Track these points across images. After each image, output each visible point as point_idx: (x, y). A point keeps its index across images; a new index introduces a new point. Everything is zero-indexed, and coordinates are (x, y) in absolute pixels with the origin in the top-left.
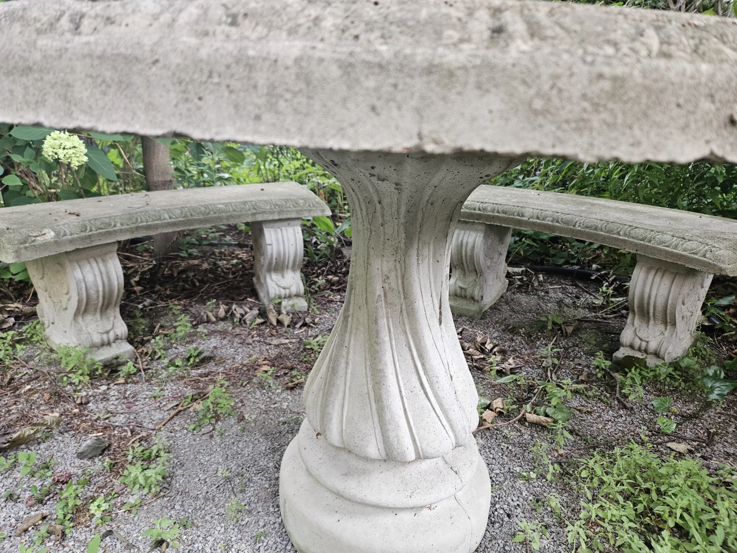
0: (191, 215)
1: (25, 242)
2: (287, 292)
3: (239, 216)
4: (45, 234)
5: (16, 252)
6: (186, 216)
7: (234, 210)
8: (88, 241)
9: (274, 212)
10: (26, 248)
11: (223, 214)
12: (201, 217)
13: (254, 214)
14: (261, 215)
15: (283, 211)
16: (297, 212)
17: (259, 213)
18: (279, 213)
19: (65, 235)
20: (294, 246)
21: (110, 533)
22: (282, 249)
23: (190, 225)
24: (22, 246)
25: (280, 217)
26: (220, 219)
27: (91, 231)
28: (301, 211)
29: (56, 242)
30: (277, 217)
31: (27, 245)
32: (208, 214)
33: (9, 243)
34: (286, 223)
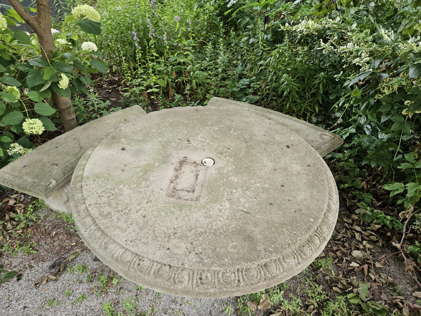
1: (47, 190)
4: (51, 182)
5: (46, 195)
10: (48, 192)
19: (59, 180)
21: (121, 288)
24: (47, 192)
27: (67, 173)
29: (57, 184)
31: (48, 190)
33: (41, 192)
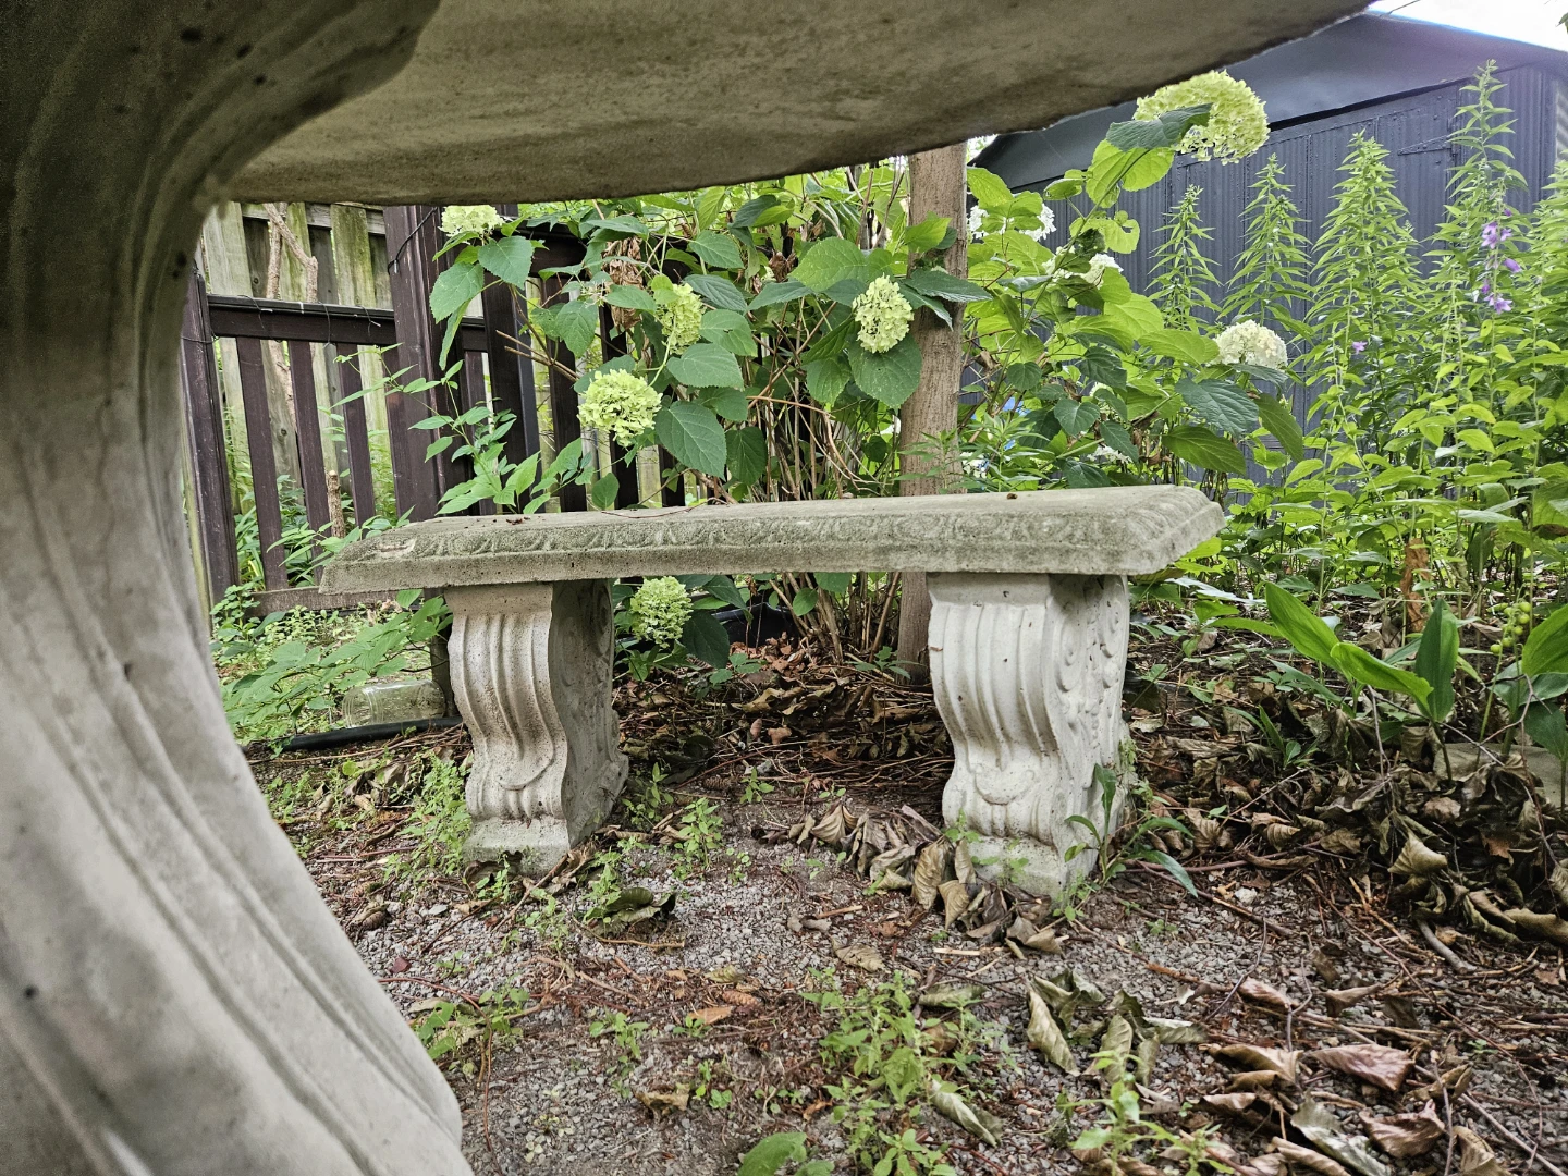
0: (717, 540)
2: (998, 814)
3: (841, 553)
4: (405, 548)
6: (704, 540)
7: (831, 536)
8: (473, 572)
9: (945, 549)
11: (799, 544)
12: (739, 546)
13: (883, 551)
14: (902, 556)
15: (974, 549)
16: (1022, 554)
17: (899, 549)
18: (961, 552)
19: (433, 552)
20: (1011, 665)
22: (970, 669)
23: (709, 565)
25: (964, 566)
26: (789, 556)
27: (486, 551)
28: (1034, 551)
30: (951, 565)
32: (761, 539)
34: (997, 590)
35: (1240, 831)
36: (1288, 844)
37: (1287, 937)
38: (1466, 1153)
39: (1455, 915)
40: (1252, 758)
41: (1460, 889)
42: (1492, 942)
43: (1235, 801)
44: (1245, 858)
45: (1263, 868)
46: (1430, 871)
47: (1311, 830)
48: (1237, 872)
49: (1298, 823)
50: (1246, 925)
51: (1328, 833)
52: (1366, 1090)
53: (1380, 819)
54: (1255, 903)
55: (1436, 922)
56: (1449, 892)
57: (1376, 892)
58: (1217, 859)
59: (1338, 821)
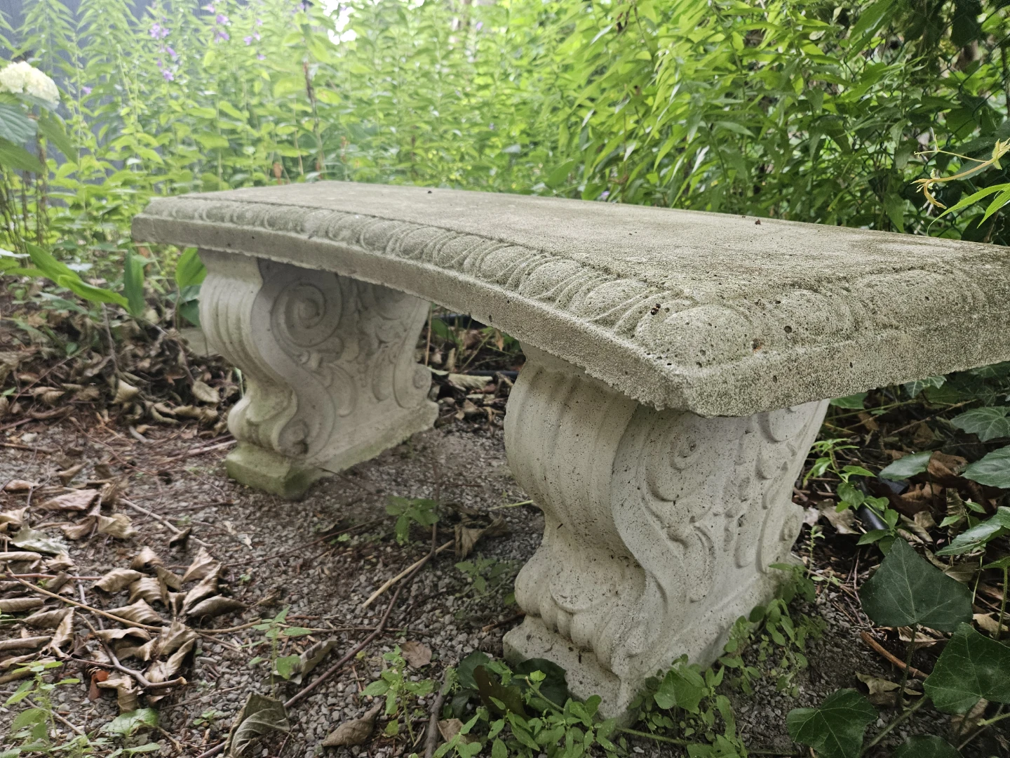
35: (28, 401)
36: (58, 401)
37: (50, 454)
38: (100, 522)
39: (147, 418)
40: (45, 357)
41: (148, 403)
42: (165, 426)
43: (24, 383)
44: (31, 416)
45: (43, 420)
46: (133, 398)
47: (73, 392)
48: (26, 426)
49: (64, 389)
50: (26, 454)
51: (83, 390)
52: (70, 515)
53: (109, 376)
54: (35, 440)
55: (135, 424)
56: (144, 406)
57: (110, 416)
58: (12, 421)
59: (86, 383)
